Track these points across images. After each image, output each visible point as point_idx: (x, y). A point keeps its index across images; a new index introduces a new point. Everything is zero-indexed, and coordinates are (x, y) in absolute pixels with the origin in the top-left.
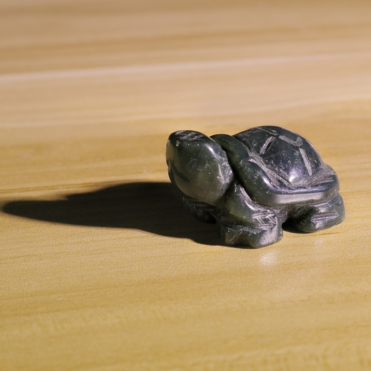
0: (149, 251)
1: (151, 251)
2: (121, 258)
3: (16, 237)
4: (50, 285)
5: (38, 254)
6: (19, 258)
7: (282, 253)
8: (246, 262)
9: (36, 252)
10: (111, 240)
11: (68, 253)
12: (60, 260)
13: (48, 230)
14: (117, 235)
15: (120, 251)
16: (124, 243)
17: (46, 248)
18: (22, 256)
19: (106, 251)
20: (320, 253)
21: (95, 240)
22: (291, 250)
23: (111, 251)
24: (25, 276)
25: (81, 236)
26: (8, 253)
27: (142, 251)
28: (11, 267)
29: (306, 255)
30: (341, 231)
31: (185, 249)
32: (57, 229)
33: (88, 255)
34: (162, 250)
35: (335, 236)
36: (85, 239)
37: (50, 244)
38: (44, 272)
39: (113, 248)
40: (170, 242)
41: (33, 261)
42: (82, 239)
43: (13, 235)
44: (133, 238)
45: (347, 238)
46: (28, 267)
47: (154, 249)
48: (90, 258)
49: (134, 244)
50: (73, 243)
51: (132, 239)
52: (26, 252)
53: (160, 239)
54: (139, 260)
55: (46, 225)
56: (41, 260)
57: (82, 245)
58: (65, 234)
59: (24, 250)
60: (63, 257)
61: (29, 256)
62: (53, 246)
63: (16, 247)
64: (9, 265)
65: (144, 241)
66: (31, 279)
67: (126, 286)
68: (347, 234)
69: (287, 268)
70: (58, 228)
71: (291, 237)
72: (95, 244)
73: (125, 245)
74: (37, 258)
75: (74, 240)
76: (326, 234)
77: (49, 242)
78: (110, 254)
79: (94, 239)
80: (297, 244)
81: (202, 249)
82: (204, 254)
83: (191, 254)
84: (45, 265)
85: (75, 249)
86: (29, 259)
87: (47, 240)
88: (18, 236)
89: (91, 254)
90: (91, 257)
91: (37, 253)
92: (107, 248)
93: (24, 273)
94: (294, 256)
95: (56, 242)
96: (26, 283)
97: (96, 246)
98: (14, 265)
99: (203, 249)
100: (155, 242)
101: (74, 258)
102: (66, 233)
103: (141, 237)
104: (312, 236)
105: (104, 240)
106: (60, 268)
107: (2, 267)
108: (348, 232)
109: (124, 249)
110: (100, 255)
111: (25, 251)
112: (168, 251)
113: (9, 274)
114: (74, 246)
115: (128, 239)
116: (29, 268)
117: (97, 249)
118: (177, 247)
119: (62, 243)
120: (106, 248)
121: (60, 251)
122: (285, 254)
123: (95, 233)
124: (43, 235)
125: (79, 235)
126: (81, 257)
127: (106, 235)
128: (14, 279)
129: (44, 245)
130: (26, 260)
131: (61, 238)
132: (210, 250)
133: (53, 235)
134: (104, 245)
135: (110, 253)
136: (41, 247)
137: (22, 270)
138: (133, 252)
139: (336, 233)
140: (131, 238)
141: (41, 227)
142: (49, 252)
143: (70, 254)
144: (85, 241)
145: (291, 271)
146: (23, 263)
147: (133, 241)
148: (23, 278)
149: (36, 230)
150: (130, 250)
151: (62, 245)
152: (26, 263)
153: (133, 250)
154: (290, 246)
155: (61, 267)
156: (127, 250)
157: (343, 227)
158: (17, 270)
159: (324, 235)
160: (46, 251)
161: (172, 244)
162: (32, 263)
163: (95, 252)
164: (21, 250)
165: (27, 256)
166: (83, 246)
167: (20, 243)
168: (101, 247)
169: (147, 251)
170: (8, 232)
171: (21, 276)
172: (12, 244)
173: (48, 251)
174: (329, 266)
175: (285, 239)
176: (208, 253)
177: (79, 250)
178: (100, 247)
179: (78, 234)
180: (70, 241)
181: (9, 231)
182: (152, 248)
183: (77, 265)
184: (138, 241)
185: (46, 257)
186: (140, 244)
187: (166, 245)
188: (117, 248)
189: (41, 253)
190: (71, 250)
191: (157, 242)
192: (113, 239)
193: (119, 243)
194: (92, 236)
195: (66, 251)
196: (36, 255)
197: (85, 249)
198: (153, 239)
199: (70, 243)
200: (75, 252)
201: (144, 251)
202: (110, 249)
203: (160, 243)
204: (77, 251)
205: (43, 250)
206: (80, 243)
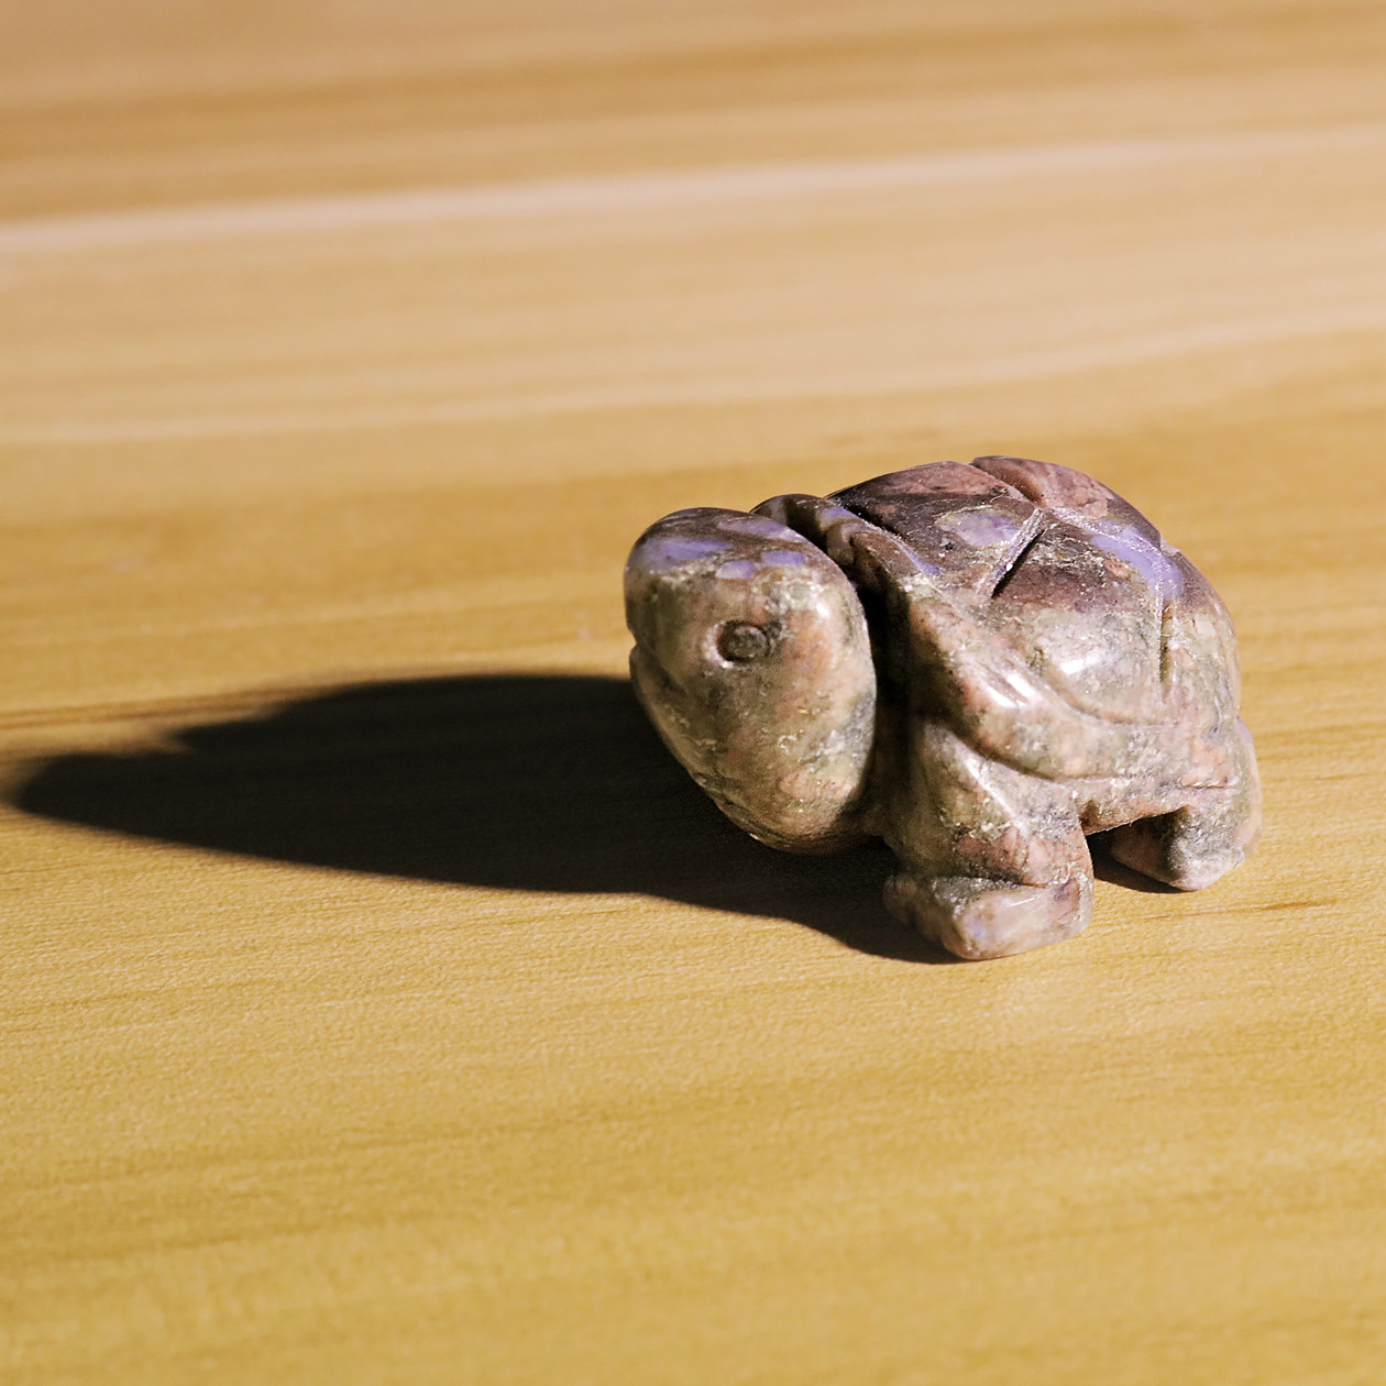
0: (594, 978)
1: (601, 977)
2: (482, 1007)
3: (76, 914)
4: (203, 1124)
5: (162, 990)
6: (88, 1007)
7: (1111, 991)
8: (972, 1026)
9: (152, 981)
11: (279, 984)
12: (247, 1014)
13: (202, 885)
14: (467, 911)
15: (478, 979)
16: (496, 941)
17: (192, 963)
18: (98, 1000)
19: (424, 980)
20: (1261, 987)
21: (382, 932)
22: (1149, 975)
23: (443, 976)
24: (108, 1086)
25: (331, 913)
26: (46, 985)
27: (566, 978)
28: (55, 1047)
29: (1205, 998)
30: (1347, 895)
32: (237, 882)
33: (355, 994)
34: (644, 972)
35: (1321, 916)
36: (343, 925)
37: (208, 945)
38: (183, 1066)
39: (453, 965)
40: (674, 940)
41: (138, 1021)
42: (333, 925)
43: (64, 908)
44: (530, 922)
45: (1370, 924)
46: (120, 1047)
47: (613, 969)
48: (361, 1010)
49: (534, 946)
50: (299, 944)
51: (526, 927)
52: (112, 983)
53: (638, 924)
54: (553, 1019)
55: (196, 866)
56: (173, 1014)
57: (334, 950)
58: (268, 904)
59: (106, 972)
60: (257, 1004)
61: (125, 996)
62: (219, 953)
63: (77, 960)
64: (49, 1038)
65: (573, 934)
66: (130, 1097)
67: (502, 1129)
68: (1367, 909)
69: (1130, 1053)
70: (242, 877)
71: (1147, 920)
72: (383, 946)
73: (499, 950)
74: (154, 1007)
75: (301, 931)
76: (1286, 906)
77: (206, 936)
78: (440, 991)
79: (381, 924)
80: (1172, 949)
81: (801, 969)
82: (807, 992)
83: (755, 991)
84: (187, 1039)
85: (305, 970)
86: (125, 1011)
87: (198, 927)
88: (85, 913)
89: (368, 992)
90: (366, 1005)
91: (155, 983)
92: (427, 963)
93: (104, 1071)
94: (1159, 1003)
95: (234, 940)
96: (110, 1117)
97: (388, 955)
98: (68, 1035)
99: (804, 972)
100: (616, 937)
101: (300, 1006)
102: (271, 897)
103: (563, 917)
104: (1229, 915)
105: (418, 931)
106: (243, 1051)
107: (21, 1047)
108: (1373, 897)
109: (495, 971)
110: (403, 995)
111: (111, 979)
112: (667, 980)
113: (44, 1075)
114: (300, 956)
115: (510, 924)
116: (124, 1050)
117: (390, 968)
118: (700, 961)
119: (253, 941)
120: (424, 963)
121: (245, 975)
122: (1125, 993)
123: (383, 901)
124: (183, 909)
125: (320, 909)
126: (328, 1004)
127: (427, 908)
128: (65, 1100)
129: (185, 949)
130: (115, 1015)
131: (252, 921)
132: (832, 974)
133: (222, 909)
134: (416, 949)
135: (439, 984)
136: (175, 957)
137: (95, 1057)
138: (531, 981)
139: (1325, 902)
140: (521, 922)
141: (175, 871)
142: (205, 980)
143: (284, 992)
144: (343, 933)
145: (1147, 1069)
146: (101, 1030)
147: (532, 935)
148: (101, 1092)
149: (158, 887)
150: (521, 973)
151: (254, 949)
152: (112, 1030)
153: (530, 973)
154: (1144, 956)
155: (248, 1048)
156: (507, 973)
157: (1354, 876)
158: (77, 1059)
159: (1279, 912)
160: (192, 979)
161: (685, 947)
162: (135, 1027)
163: (381, 984)
164: (93, 974)
165: (119, 998)
166: (335, 953)
167: (92, 942)
168: (408, 959)
169: (585, 979)
170: (46, 895)
171: (93, 1084)
172: (60, 947)
173: (199, 978)
174: (1296, 1047)
175: (1125, 927)
176: (822, 987)
177: (318, 973)
178: (400, 959)
179: (317, 905)
180: (287, 934)
181: (50, 889)
182: (604, 964)
183: (312, 1038)
184: (551, 935)
185: (192, 1004)
186: (558, 947)
187: (661, 952)
188: (467, 966)
189: (174, 983)
190: (290, 971)
191: (625, 937)
192: (454, 925)
193: (475, 941)
194: (374, 912)
195: (269, 975)
196: (154, 992)
197: (345, 967)
198: (607, 924)
199: (284, 941)
200: (303, 981)
201: (574, 977)
202: (441, 968)
203: (638, 942)
204: (313, 977)
205: (181, 972)
206: (326, 941)
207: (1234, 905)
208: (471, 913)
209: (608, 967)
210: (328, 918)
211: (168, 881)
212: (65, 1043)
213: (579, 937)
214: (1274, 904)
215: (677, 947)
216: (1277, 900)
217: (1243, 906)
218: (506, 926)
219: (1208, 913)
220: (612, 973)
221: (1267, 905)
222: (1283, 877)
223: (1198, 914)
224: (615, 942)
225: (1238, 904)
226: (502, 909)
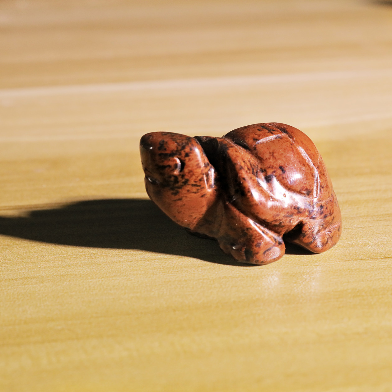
0: (173, 274)
2: (138, 282)
3: (16, 257)
4: (49, 311)
5: (40, 276)
6: (16, 280)
7: (334, 279)
9: (37, 274)
10: (129, 262)
11: (76, 275)
12: (65, 283)
13: (55, 250)
15: (137, 274)
16: (144, 265)
17: (50, 269)
18: (20, 279)
19: (120, 274)
20: (381, 278)
21: (109, 262)
22: (346, 275)
24: (20, 301)
25: (93, 257)
26: (4, 275)
27: (164, 274)
28: (5, 291)
29: (363, 281)
31: (216, 273)
33: (99, 278)
34: (189, 273)
36: (97, 260)
37: (55, 265)
38: (44, 296)
39: (130, 271)
40: (199, 265)
41: (32, 284)
42: (94, 260)
43: (12, 255)
44: (154, 260)
46: (25, 291)
47: (179, 272)
48: (100, 282)
49: (155, 266)
50: (83, 265)
51: (153, 261)
52: (25, 274)
54: (160, 285)
56: (42, 282)
57: (93, 266)
58: (74, 255)
59: (23, 271)
60: (69, 280)
61: (28, 278)
62: (58, 267)
63: (14, 268)
64: (4, 288)
65: (168, 263)
66: (27, 304)
67: (142, 313)
69: (339, 295)
71: (346, 261)
72: (109, 266)
73: (144, 267)
74: (37, 281)
75: (84, 262)
76: (389, 257)
77: (55, 263)
78: (125, 277)
79: (108, 260)
80: (353, 268)
81: (237, 273)
82: (239, 279)
83: (223, 278)
84: (46, 289)
85: (84, 271)
86: (28, 282)
87: (52, 260)
88: (18, 257)
89: (103, 277)
90: (102, 281)
91: (38, 275)
93: (19, 297)
94: (349, 282)
95: (63, 264)
96: (20, 309)
97: (110, 268)
98: (10, 287)
99: (238, 273)
101: (82, 281)
102: (75, 253)
103: (164, 259)
104: (371, 260)
105: (120, 262)
109: (143, 272)
110: (114, 278)
111: (24, 273)
112: (196, 275)
114: (83, 268)
115: (149, 260)
117: (110, 271)
118: (206, 270)
120: (121, 270)
121: (66, 273)
122: (338, 279)
123: (110, 254)
124: (48, 256)
125: (90, 256)
126: (90, 280)
127: (123, 256)
128: (7, 304)
129: (48, 266)
130: (25, 283)
131: (69, 259)
133: (60, 256)
134: (119, 267)
135: (125, 275)
136: (45, 268)
137: (17, 293)
138: (154, 275)
142: (53, 274)
143: (77, 277)
144: (97, 262)
146: (20, 286)
147: (155, 263)
148: (18, 302)
149: (41, 250)
150: (150, 273)
151: (69, 266)
152: (23, 286)
153: (153, 273)
154: (344, 270)
155: (64, 292)
156: (146, 273)
158: (12, 294)
159: (387, 259)
160: (49, 273)
161: (201, 267)
162: (30, 286)
163: (107, 275)
164: (19, 272)
165: (26, 278)
166: (94, 267)
167: (19, 264)
168: (116, 269)
169: (170, 274)
170: (7, 252)
171: (16, 301)
172: (10, 265)
175: (339, 262)
176: (244, 277)
177: (88, 272)
178: (114, 269)
180: (79, 262)
181: (8, 250)
182: (177, 271)
183: (85, 289)
184: (161, 263)
185: (49, 280)
186: (162, 266)
187: (194, 268)
188: (134, 271)
189: (43, 275)
190: (79, 272)
191: (184, 264)
192: (131, 260)
193: (137, 265)
194: (107, 257)
195: (73, 273)
196: (37, 277)
197: (97, 271)
198: (178, 261)
199: (79, 264)
200: (83, 275)
201: (167, 274)
202: (126, 271)
203: (187, 265)
204: (87, 273)
205: (46, 272)
206: (91, 264)
207: (373, 257)
208: (136, 258)
209: (178, 271)
210: (92, 258)
211: (44, 249)
212: (8, 290)
213: (169, 264)
214: (385, 257)
215: (199, 267)
216: (386, 256)
217: (375, 257)
218: (147, 261)
219: (364, 259)
220: (179, 273)
221: (383, 257)
222: (388, 250)
223: (361, 260)
224: (180, 265)
225: (374, 257)
226: (146, 257)
